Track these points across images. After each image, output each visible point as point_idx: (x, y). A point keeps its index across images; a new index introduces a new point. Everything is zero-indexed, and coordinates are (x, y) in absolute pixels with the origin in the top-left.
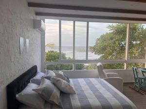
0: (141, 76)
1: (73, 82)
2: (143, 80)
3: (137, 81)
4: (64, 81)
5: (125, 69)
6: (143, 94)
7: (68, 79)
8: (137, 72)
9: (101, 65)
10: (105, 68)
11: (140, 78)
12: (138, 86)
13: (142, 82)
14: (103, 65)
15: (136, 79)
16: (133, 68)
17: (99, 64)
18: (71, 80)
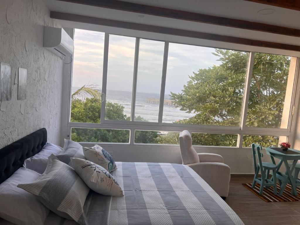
0: (267, 162)
1: (124, 169)
2: (271, 172)
3: (260, 173)
4: (100, 168)
5: (238, 146)
6: (269, 201)
7: (112, 162)
8: (260, 155)
9: (187, 137)
10: (195, 143)
11: (266, 168)
12: (261, 182)
13: (269, 176)
14: (193, 135)
15: (257, 169)
16: (253, 146)
17: (183, 134)
18: (119, 164)
